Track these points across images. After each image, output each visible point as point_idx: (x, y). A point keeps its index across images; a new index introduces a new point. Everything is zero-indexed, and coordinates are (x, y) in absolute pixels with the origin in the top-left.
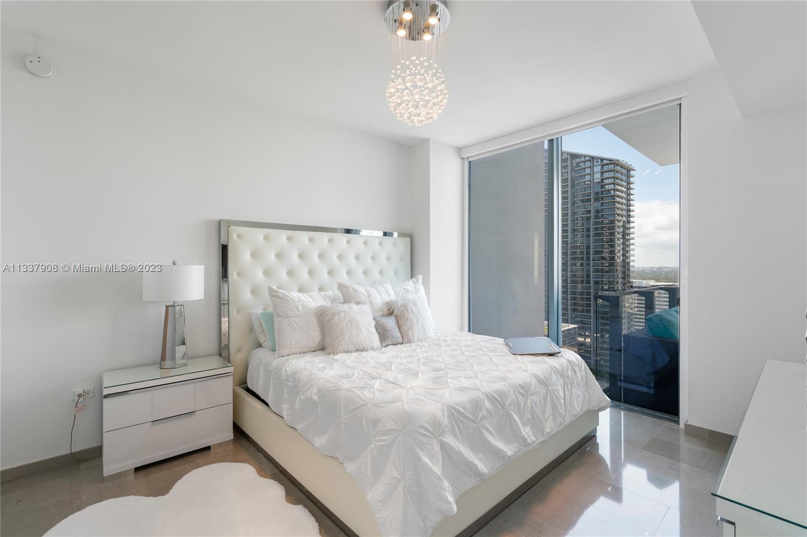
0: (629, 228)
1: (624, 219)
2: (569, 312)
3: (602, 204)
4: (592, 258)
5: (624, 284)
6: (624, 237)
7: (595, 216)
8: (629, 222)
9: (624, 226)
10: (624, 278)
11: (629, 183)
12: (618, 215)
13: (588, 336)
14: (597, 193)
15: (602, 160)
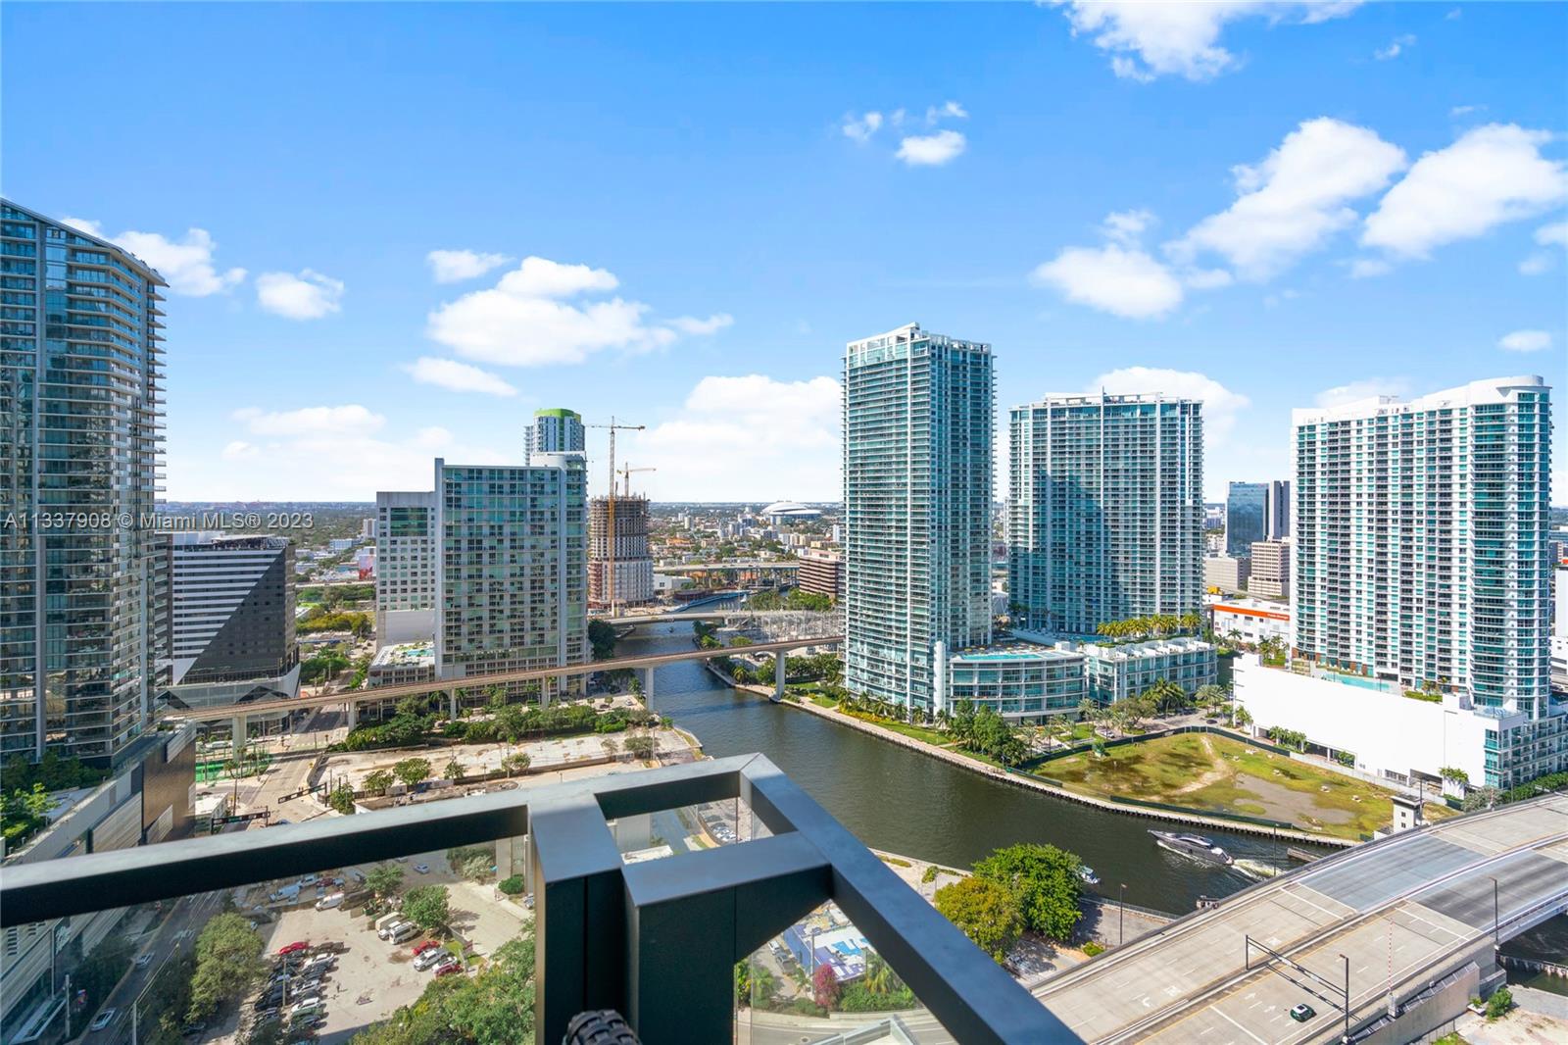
0: (150, 414)
1: (137, 390)
3: (71, 345)
4: (37, 479)
5: (137, 542)
6: (135, 432)
7: (49, 373)
8: (151, 401)
9: (135, 408)
11: (151, 312)
12: (118, 379)
13: (24, 683)
14: (55, 318)
15: (71, 234)
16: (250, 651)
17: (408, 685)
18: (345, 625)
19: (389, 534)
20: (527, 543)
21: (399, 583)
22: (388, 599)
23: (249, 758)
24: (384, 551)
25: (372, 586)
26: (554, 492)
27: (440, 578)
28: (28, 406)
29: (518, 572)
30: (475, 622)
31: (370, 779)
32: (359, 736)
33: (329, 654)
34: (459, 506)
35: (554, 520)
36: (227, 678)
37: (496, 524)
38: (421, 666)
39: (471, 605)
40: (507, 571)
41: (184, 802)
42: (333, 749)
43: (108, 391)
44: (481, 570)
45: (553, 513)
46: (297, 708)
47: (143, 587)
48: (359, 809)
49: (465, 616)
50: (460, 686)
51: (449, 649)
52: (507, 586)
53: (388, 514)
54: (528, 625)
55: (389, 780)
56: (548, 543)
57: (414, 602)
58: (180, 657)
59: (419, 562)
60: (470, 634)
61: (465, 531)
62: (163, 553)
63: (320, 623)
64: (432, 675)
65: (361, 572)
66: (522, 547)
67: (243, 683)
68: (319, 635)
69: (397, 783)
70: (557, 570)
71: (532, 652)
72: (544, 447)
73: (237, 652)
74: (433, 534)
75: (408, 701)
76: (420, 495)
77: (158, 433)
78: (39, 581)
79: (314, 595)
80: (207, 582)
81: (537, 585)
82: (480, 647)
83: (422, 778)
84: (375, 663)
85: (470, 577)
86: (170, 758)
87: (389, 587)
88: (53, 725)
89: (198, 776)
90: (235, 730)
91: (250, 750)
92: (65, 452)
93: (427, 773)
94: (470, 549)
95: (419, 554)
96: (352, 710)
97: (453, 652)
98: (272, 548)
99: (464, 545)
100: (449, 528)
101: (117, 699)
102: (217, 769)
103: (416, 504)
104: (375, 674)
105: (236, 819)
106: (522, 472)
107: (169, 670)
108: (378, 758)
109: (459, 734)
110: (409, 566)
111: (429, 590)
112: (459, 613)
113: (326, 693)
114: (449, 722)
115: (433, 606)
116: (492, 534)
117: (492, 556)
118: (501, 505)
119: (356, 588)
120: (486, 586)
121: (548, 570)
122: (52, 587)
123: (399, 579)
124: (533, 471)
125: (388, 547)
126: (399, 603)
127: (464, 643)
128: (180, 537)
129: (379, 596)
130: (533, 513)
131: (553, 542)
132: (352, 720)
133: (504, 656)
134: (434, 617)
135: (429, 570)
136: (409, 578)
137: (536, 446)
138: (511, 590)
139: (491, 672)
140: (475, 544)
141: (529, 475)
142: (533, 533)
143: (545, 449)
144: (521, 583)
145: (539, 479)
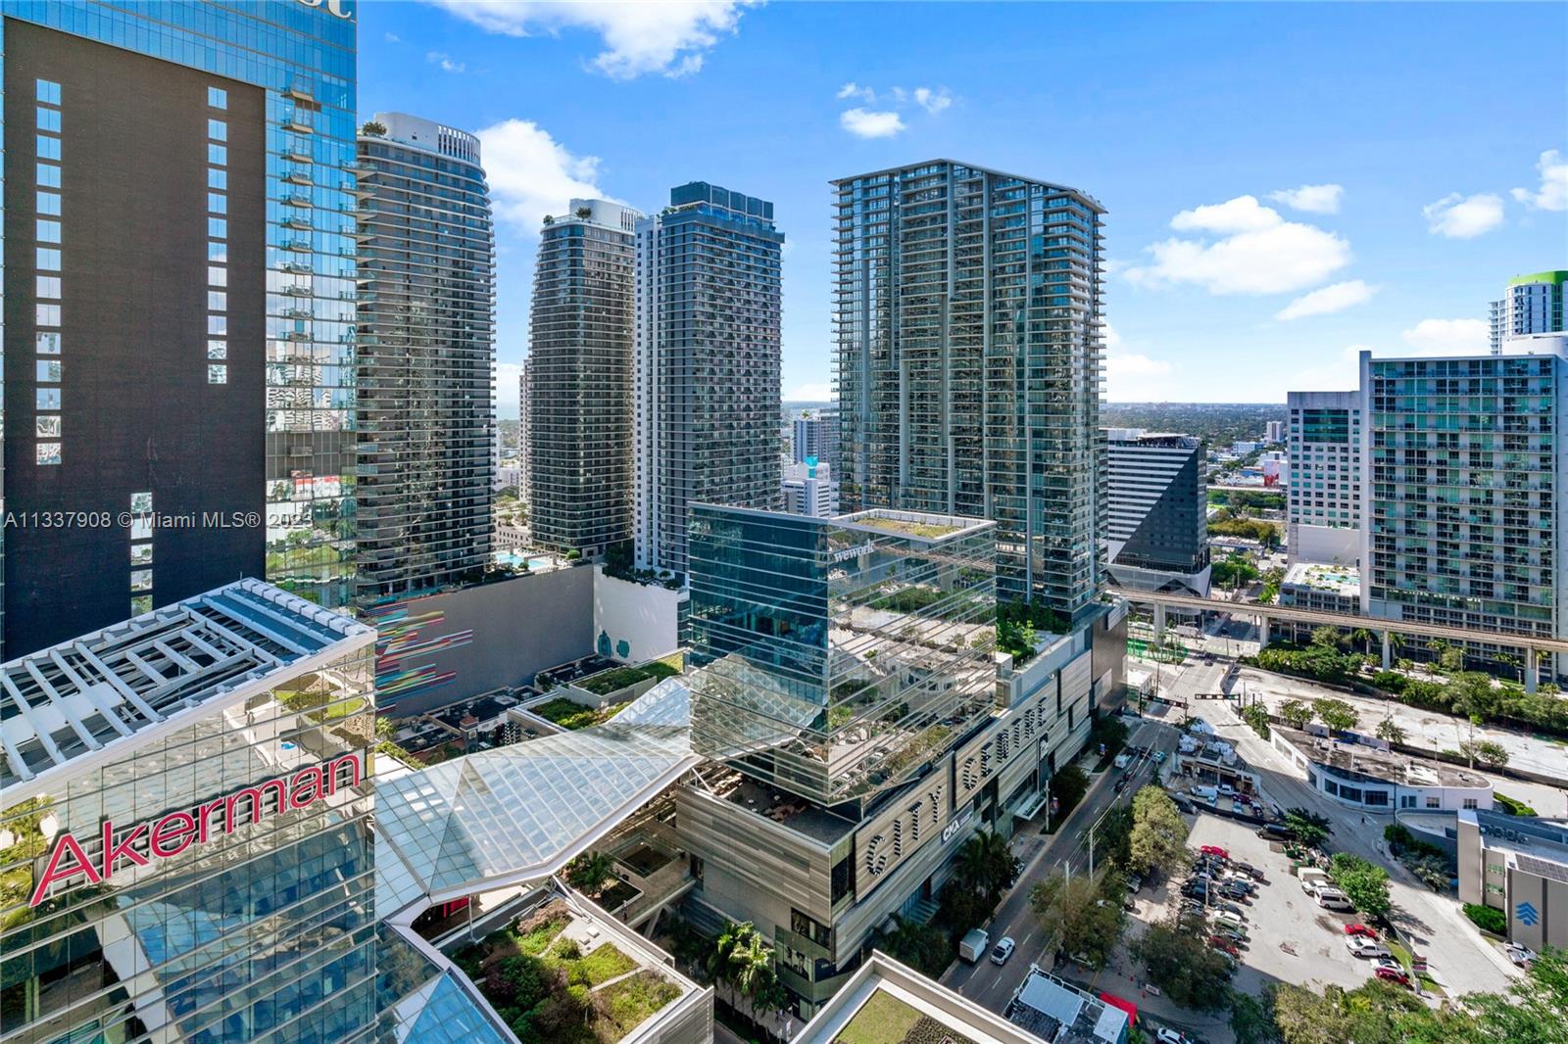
0: (1096, 326)
2: (985, 494)
3: (1046, 276)
4: (1027, 384)
5: (1088, 436)
6: (1086, 344)
7: (1034, 300)
8: (1096, 314)
9: (1086, 322)
10: (1087, 425)
11: (1096, 237)
12: (1075, 298)
13: (1020, 541)
14: (1037, 256)
15: (1046, 188)
16: (1167, 545)
17: (1326, 613)
18: (1251, 533)
19: (1301, 439)
20: (1499, 459)
21: (1313, 494)
22: (1301, 512)
23: (1167, 645)
24: (1295, 457)
25: (1279, 495)
26: (1546, 390)
27: (1367, 495)
28: (1021, 328)
29: (1483, 497)
30: (1416, 555)
31: (1287, 707)
32: (1272, 655)
33: (1238, 561)
34: (1393, 409)
35: (1545, 428)
36: (1150, 566)
37: (1448, 431)
38: (1342, 594)
39: (1409, 532)
40: (1465, 495)
41: (1119, 670)
42: (1245, 661)
43: (1067, 310)
44: (1424, 490)
45: (1543, 420)
46: (1208, 609)
47: (1091, 474)
48: (1274, 735)
49: (1401, 543)
50: (1395, 629)
51: (1378, 581)
52: (1464, 513)
53: (1301, 416)
54: (1499, 570)
55: (1309, 715)
56: (1535, 461)
57: (1332, 519)
58: (1112, 539)
59: (1338, 473)
60: (1409, 567)
61: (1400, 438)
62: (1102, 446)
63: (1227, 526)
64: (1357, 608)
65: (1266, 478)
66: (1490, 465)
67: (1160, 573)
68: (1227, 539)
69: (1316, 721)
70: (1553, 501)
71: (1503, 608)
72: (1525, 326)
73: (1157, 543)
74: (1357, 441)
75: (1327, 631)
76: (1339, 395)
77: (1101, 341)
78: (1029, 463)
79: (1221, 498)
80: (1133, 475)
81: (1516, 518)
82: (1424, 588)
83: (1347, 726)
84: (1287, 580)
85: (1409, 496)
86: (1110, 627)
87: (1301, 498)
88: (1037, 577)
89: (1130, 650)
90: (1156, 615)
91: (1168, 639)
92: (1043, 361)
93: (1354, 723)
94: (1408, 462)
95: (1338, 464)
96: (1264, 625)
97: (1384, 586)
98: (1186, 447)
99: (1400, 456)
100: (1379, 434)
101: (1075, 566)
102: (1144, 648)
103: (1334, 406)
104: (1288, 591)
105: (1159, 700)
106: (1488, 365)
107: (1105, 550)
108: (1293, 685)
109: (1391, 689)
110: (1325, 477)
111: (1351, 507)
112: (1393, 540)
113: (1235, 599)
114: (1381, 670)
115: (1355, 526)
116: (1441, 445)
117: (1441, 473)
118: (1454, 405)
119: (1261, 495)
120: (1432, 511)
121: (1534, 499)
122: (1037, 468)
123: (1313, 490)
124: (1508, 362)
125: (1300, 453)
126: (1313, 517)
127: (1400, 578)
128: (1114, 432)
129: (1290, 506)
130: (1507, 419)
131: (1543, 460)
132: (1264, 634)
133: (1460, 604)
134: (1360, 540)
135: (1351, 483)
136: (1326, 491)
137: (1510, 326)
138: (1472, 520)
139: (1442, 622)
140: (1416, 455)
141: (1501, 367)
142: (1509, 447)
143: (1526, 330)
144: (1488, 512)
145: (1519, 371)
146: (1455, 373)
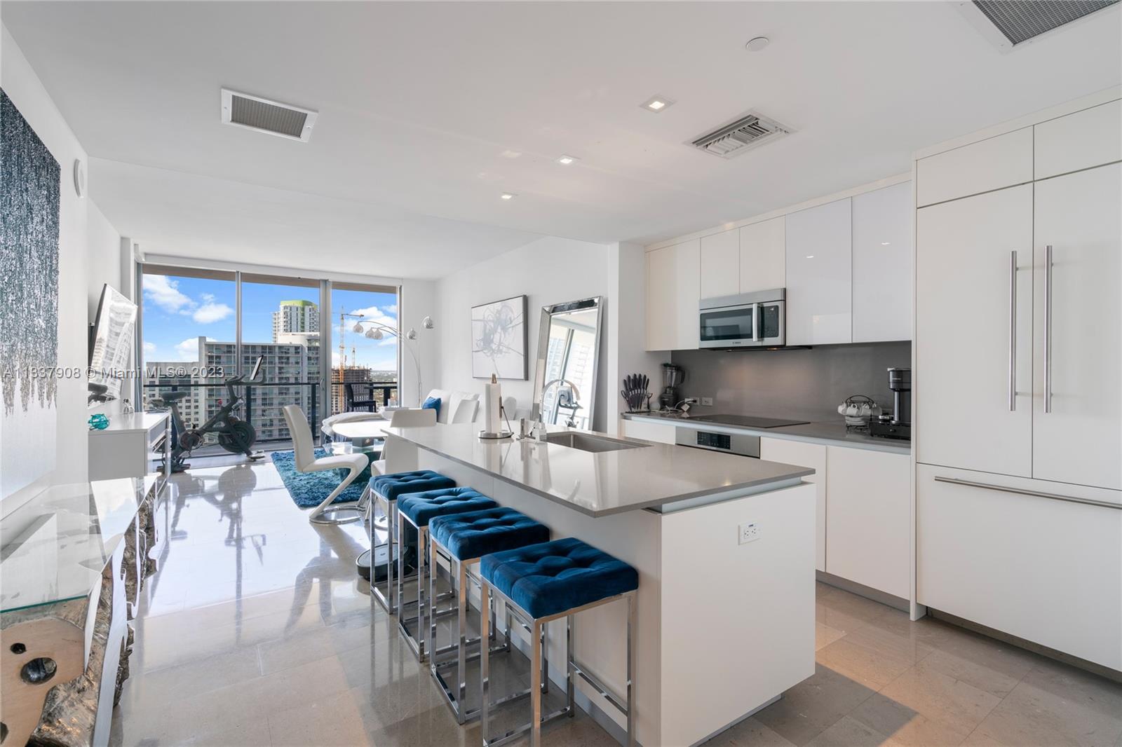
26: (297, 363)
29: (268, 423)
45: (296, 379)
66: (272, 404)
72: (289, 329)
76: (185, 364)
81: (284, 432)
106: (271, 348)
124: (281, 347)
130: (280, 379)
131: (296, 400)
137: (282, 328)
141: (277, 350)
142: (281, 393)
143: (289, 330)
144: (271, 431)
145: (285, 352)
146: (255, 352)
